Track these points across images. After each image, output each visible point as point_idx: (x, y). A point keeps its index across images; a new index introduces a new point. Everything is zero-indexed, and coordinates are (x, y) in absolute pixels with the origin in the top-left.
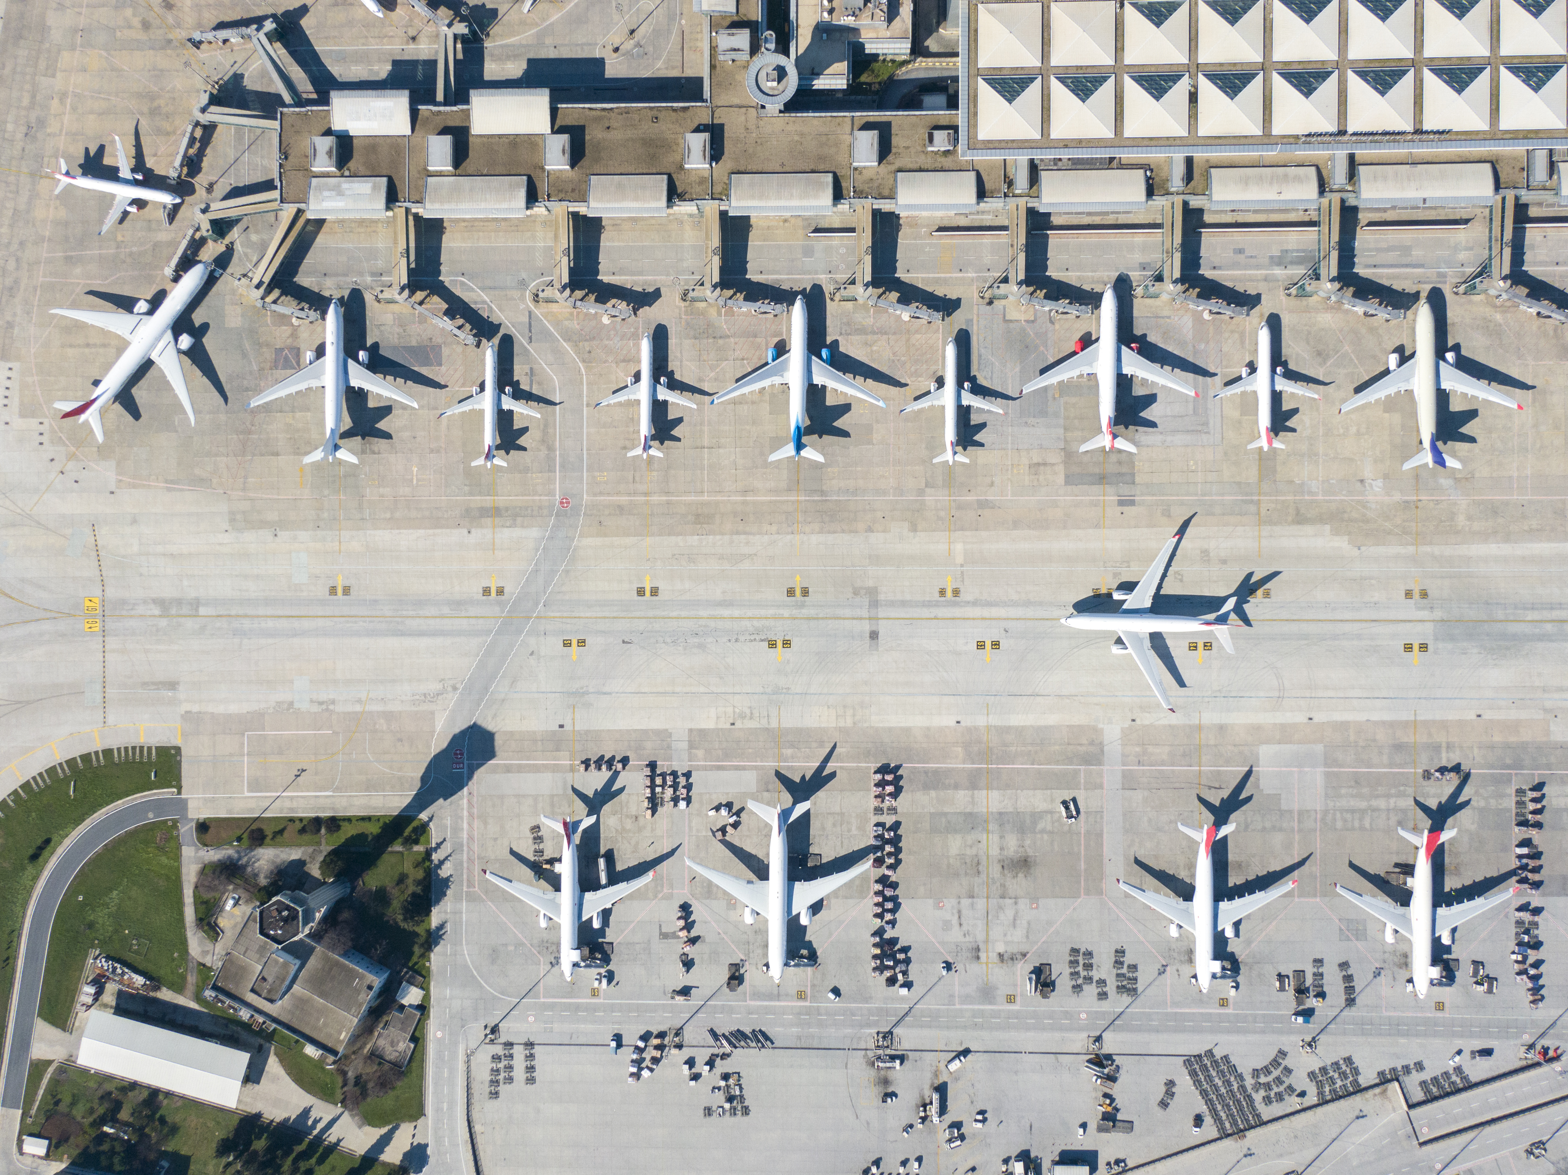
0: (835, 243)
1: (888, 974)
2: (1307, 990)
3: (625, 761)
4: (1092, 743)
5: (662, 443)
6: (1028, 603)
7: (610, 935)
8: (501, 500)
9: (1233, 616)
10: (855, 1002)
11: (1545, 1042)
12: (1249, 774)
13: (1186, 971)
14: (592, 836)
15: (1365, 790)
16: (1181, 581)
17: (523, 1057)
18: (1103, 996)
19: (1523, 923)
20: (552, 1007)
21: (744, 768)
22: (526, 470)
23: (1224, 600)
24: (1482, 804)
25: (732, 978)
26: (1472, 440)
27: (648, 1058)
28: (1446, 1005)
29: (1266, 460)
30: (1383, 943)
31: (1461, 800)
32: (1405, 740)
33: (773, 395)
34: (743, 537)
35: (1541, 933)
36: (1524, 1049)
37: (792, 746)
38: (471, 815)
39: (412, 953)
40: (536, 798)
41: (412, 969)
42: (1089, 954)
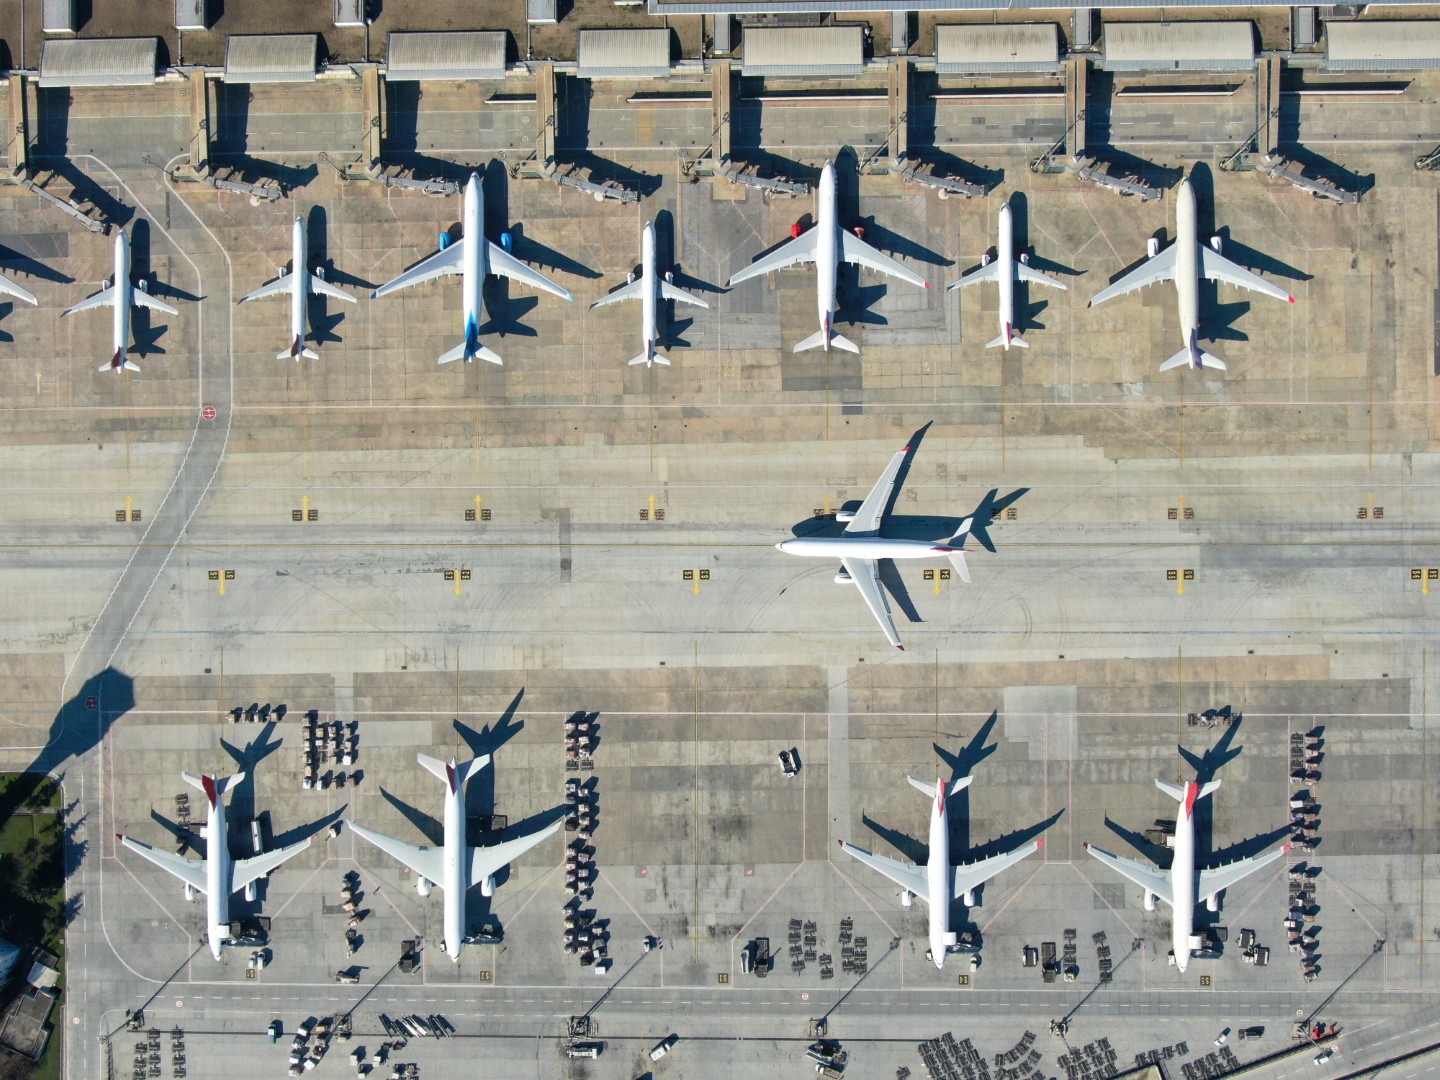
0: (517, 111)
1: (582, 951)
2: (1058, 964)
3: (281, 711)
4: (814, 686)
5: (320, 343)
6: (742, 527)
7: (267, 909)
8: (137, 410)
9: (971, 539)
10: (546, 983)
11: (1321, 1018)
12: (992, 720)
13: (920, 943)
14: (244, 793)
15: (1124, 738)
16: (915, 499)
17: (169, 1047)
18: (827, 974)
19: (1299, 885)
20: (202, 990)
21: (417, 718)
22: (164, 375)
23: (958, 522)
24: (1254, 752)
25: (406, 957)
26: (1243, 337)
27: (312, 1048)
28: (1213, 979)
29: (1010, 361)
30: (1143, 911)
31: (1231, 747)
32: (1169, 679)
33: (447, 287)
34: (414, 451)
35: (1318, 897)
36: (1297, 1026)
37: (473, 692)
38: (107, 773)
39: (43, 931)
40: (180, 753)
41: (44, 947)
42: (812, 926)
